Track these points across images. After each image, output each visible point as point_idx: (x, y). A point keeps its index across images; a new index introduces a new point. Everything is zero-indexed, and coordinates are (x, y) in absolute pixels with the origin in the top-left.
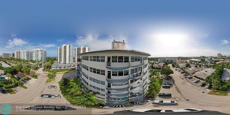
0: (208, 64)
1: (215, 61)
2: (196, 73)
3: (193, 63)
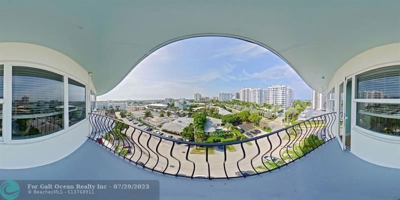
0: (180, 111)
1: (191, 107)
3: (154, 110)
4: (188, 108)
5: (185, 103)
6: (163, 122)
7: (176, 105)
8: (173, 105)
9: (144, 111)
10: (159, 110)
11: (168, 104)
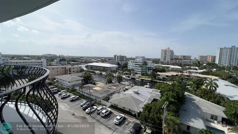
0: (137, 76)
1: (156, 70)
2: (114, 96)
3: (97, 72)
4: (149, 72)
5: (145, 64)
6: (112, 91)
7: (131, 65)
8: (126, 66)
9: (80, 74)
10: (104, 73)
11: (118, 64)
